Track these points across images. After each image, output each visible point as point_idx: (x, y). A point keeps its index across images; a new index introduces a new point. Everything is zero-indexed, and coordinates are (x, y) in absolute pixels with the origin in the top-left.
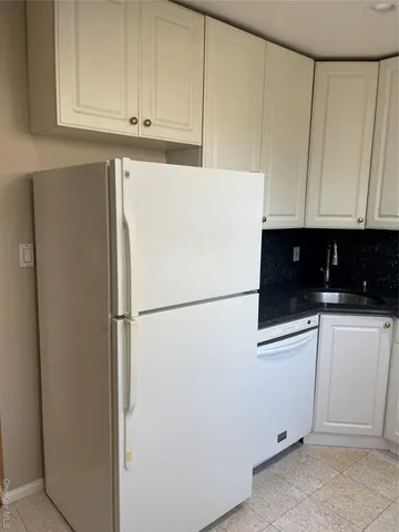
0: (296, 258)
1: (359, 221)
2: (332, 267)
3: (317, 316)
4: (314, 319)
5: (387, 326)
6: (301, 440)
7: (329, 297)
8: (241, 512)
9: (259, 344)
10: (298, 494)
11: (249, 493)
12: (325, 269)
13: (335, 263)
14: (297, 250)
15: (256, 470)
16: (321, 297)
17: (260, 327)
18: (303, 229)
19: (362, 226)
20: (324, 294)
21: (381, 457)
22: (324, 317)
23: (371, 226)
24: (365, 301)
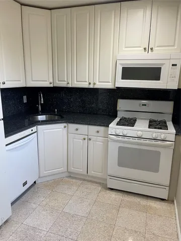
0: (25, 101)
1: (51, 83)
2: (41, 104)
3: (36, 127)
4: (34, 129)
5: (65, 127)
6: (35, 182)
7: (41, 118)
8: (8, 224)
9: (6, 145)
10: (34, 206)
11: (10, 214)
12: (39, 105)
13: (42, 102)
14: (25, 97)
15: (12, 204)
16: (37, 118)
17: (6, 137)
18: (26, 87)
19: (52, 86)
20: (39, 116)
21: (67, 179)
22: (39, 127)
23: (56, 85)
24: (56, 117)
